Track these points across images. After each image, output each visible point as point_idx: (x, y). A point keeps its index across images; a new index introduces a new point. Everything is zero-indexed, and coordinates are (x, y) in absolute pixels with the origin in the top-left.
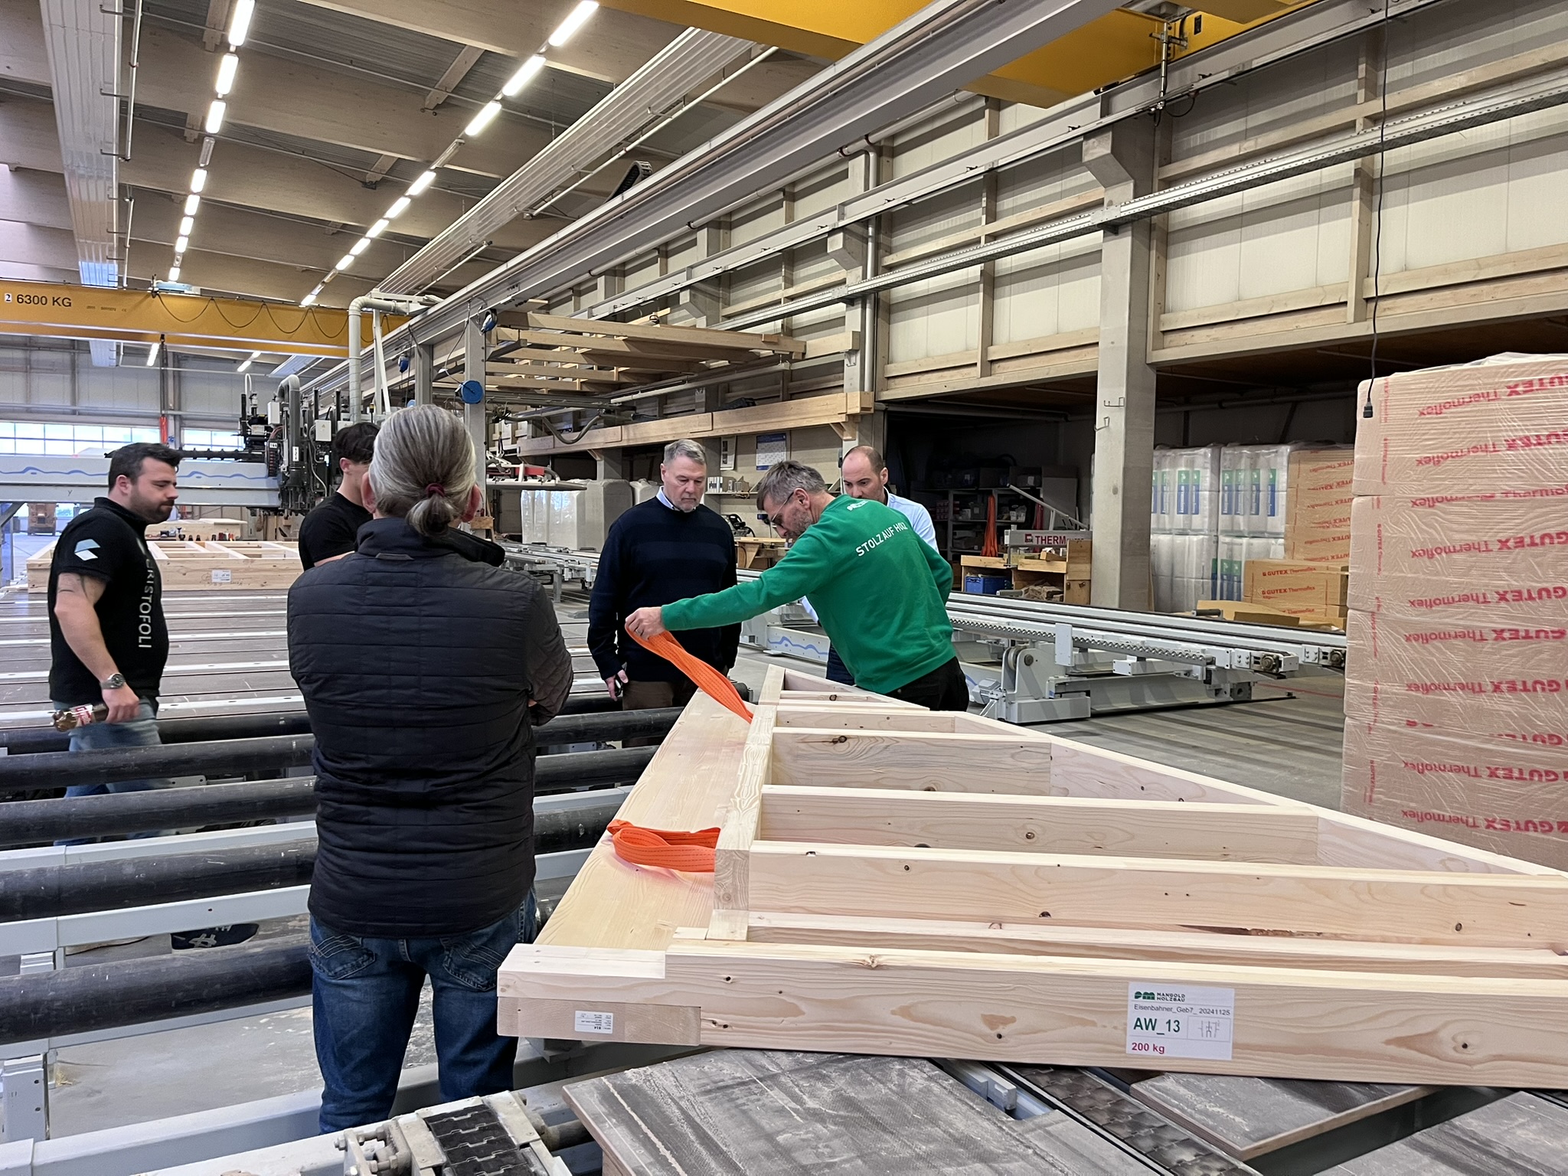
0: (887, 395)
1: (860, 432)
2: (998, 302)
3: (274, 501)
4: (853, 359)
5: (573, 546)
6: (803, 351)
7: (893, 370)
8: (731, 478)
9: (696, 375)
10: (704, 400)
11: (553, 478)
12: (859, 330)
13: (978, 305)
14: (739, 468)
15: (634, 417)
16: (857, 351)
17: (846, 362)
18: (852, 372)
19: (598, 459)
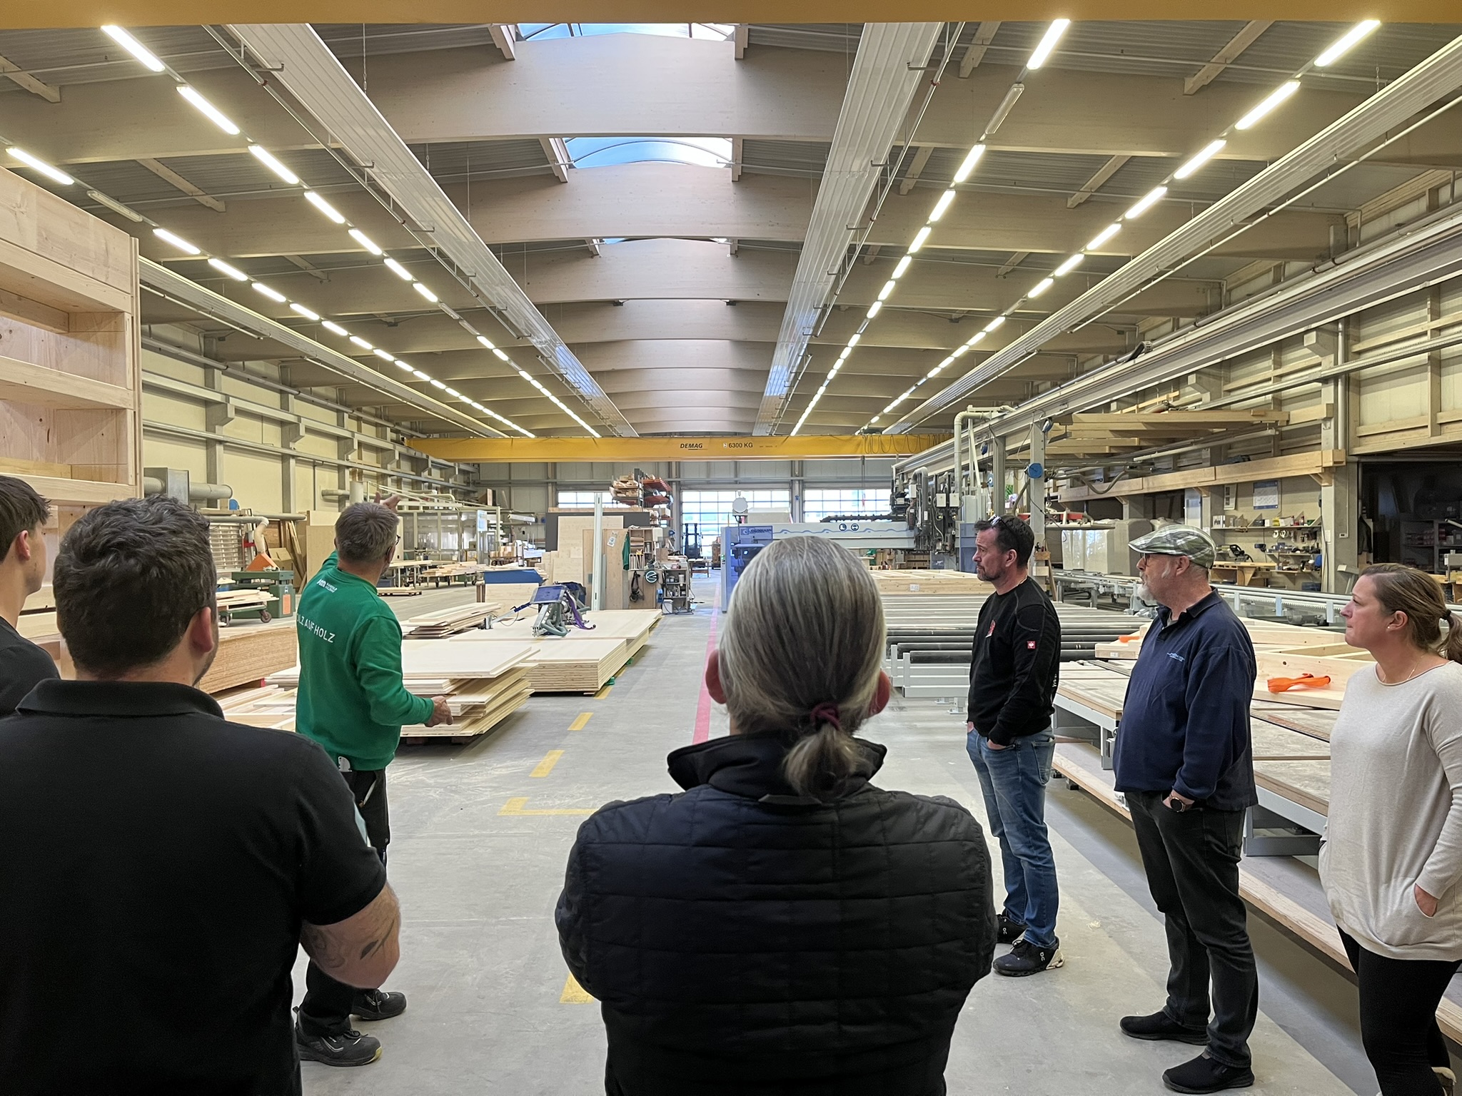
0: (1358, 451)
1: (1335, 479)
2: (1445, 379)
3: (910, 544)
4: (1328, 424)
5: (1105, 571)
6: (1287, 419)
7: (1363, 431)
8: (1232, 516)
9: (1202, 438)
10: (1209, 456)
11: (1089, 521)
12: (1332, 401)
13: (1426, 382)
14: (1240, 508)
15: (1153, 471)
16: (1330, 418)
17: (1323, 426)
18: (1327, 434)
19: (1124, 503)
